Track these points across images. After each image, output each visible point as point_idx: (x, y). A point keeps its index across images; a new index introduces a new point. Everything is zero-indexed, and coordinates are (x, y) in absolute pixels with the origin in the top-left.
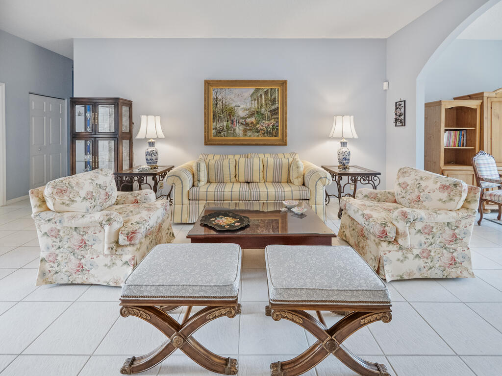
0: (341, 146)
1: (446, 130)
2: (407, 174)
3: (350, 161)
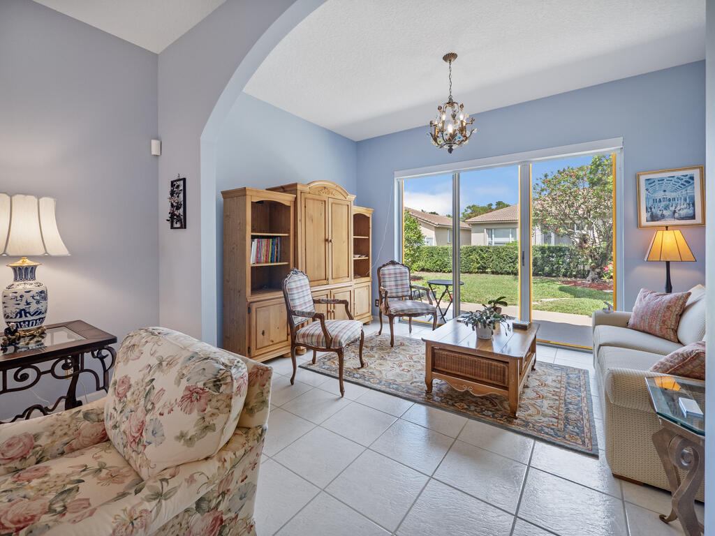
0: (16, 279)
1: (253, 237)
2: (136, 352)
3: (48, 315)
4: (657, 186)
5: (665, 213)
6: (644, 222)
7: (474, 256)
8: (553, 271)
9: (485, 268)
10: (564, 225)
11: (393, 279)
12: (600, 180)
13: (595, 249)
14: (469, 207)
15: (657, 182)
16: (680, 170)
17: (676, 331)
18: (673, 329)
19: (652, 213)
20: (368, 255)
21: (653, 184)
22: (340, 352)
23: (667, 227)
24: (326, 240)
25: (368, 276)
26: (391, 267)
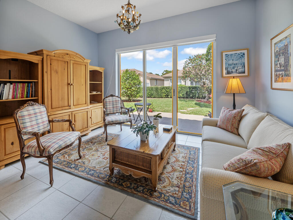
4: (230, 58)
5: (233, 70)
6: (224, 75)
7: (164, 91)
8: (193, 96)
9: (168, 95)
10: (197, 78)
11: (111, 104)
12: (209, 59)
13: (208, 87)
14: (165, 71)
15: (230, 56)
16: (239, 50)
17: (238, 129)
18: (236, 128)
19: (228, 71)
20: (101, 92)
21: (228, 57)
22: (50, 157)
23: (234, 77)
24: (68, 84)
25: (102, 102)
26: (111, 98)
